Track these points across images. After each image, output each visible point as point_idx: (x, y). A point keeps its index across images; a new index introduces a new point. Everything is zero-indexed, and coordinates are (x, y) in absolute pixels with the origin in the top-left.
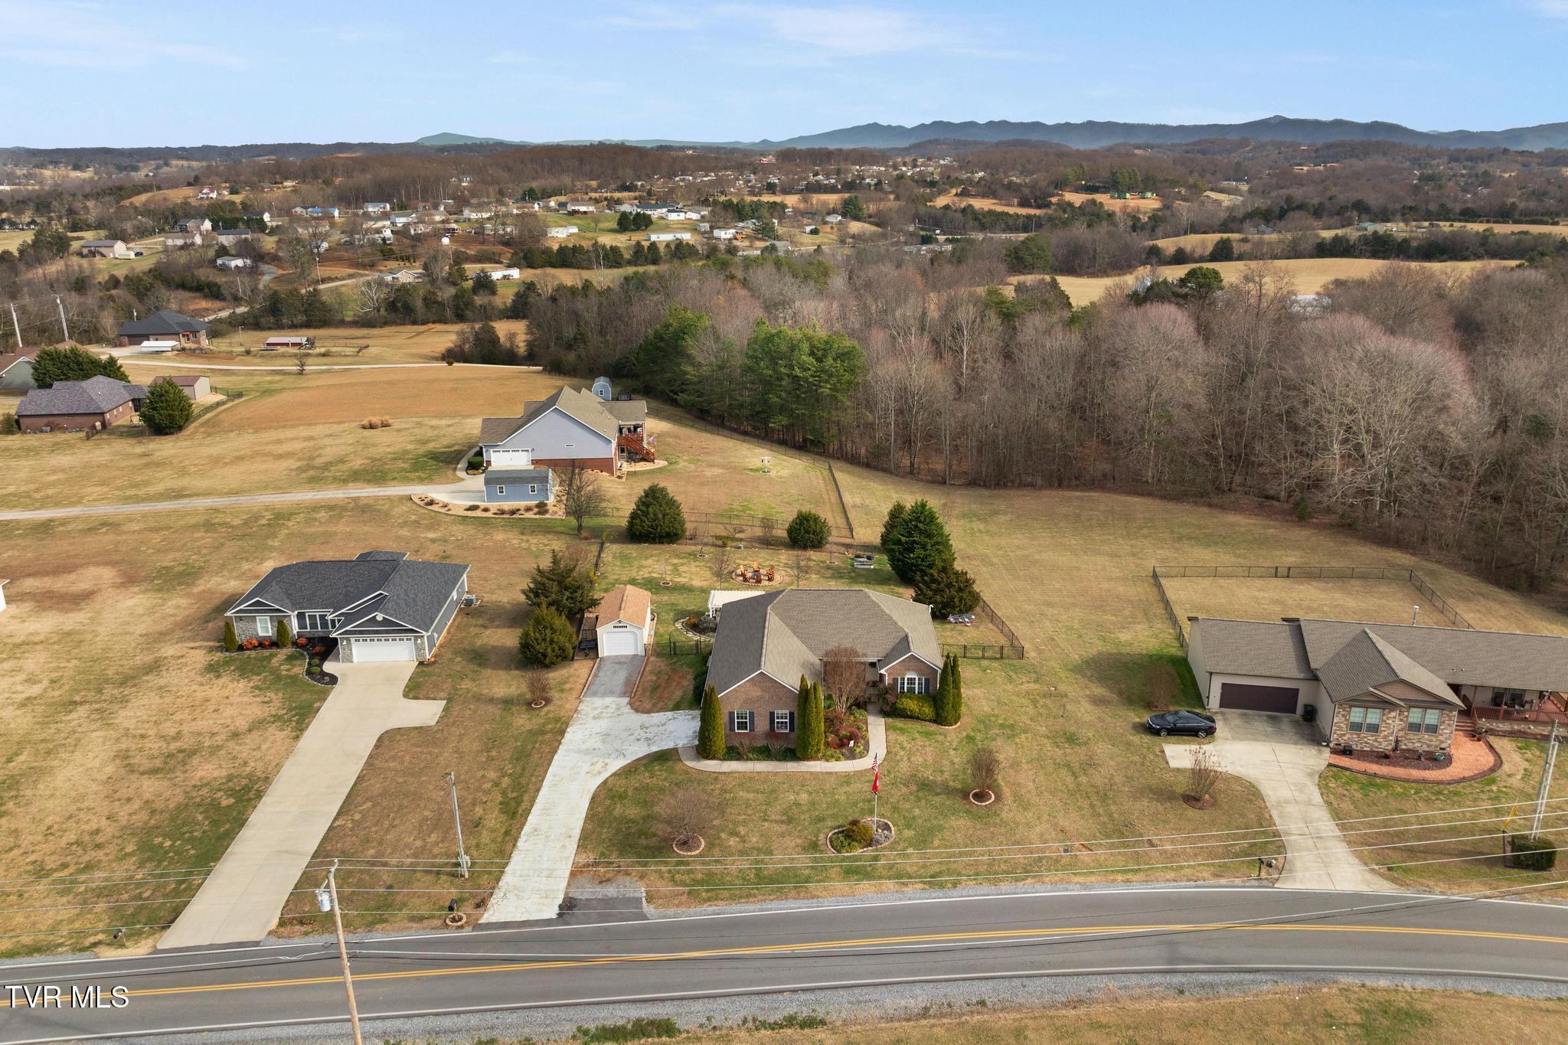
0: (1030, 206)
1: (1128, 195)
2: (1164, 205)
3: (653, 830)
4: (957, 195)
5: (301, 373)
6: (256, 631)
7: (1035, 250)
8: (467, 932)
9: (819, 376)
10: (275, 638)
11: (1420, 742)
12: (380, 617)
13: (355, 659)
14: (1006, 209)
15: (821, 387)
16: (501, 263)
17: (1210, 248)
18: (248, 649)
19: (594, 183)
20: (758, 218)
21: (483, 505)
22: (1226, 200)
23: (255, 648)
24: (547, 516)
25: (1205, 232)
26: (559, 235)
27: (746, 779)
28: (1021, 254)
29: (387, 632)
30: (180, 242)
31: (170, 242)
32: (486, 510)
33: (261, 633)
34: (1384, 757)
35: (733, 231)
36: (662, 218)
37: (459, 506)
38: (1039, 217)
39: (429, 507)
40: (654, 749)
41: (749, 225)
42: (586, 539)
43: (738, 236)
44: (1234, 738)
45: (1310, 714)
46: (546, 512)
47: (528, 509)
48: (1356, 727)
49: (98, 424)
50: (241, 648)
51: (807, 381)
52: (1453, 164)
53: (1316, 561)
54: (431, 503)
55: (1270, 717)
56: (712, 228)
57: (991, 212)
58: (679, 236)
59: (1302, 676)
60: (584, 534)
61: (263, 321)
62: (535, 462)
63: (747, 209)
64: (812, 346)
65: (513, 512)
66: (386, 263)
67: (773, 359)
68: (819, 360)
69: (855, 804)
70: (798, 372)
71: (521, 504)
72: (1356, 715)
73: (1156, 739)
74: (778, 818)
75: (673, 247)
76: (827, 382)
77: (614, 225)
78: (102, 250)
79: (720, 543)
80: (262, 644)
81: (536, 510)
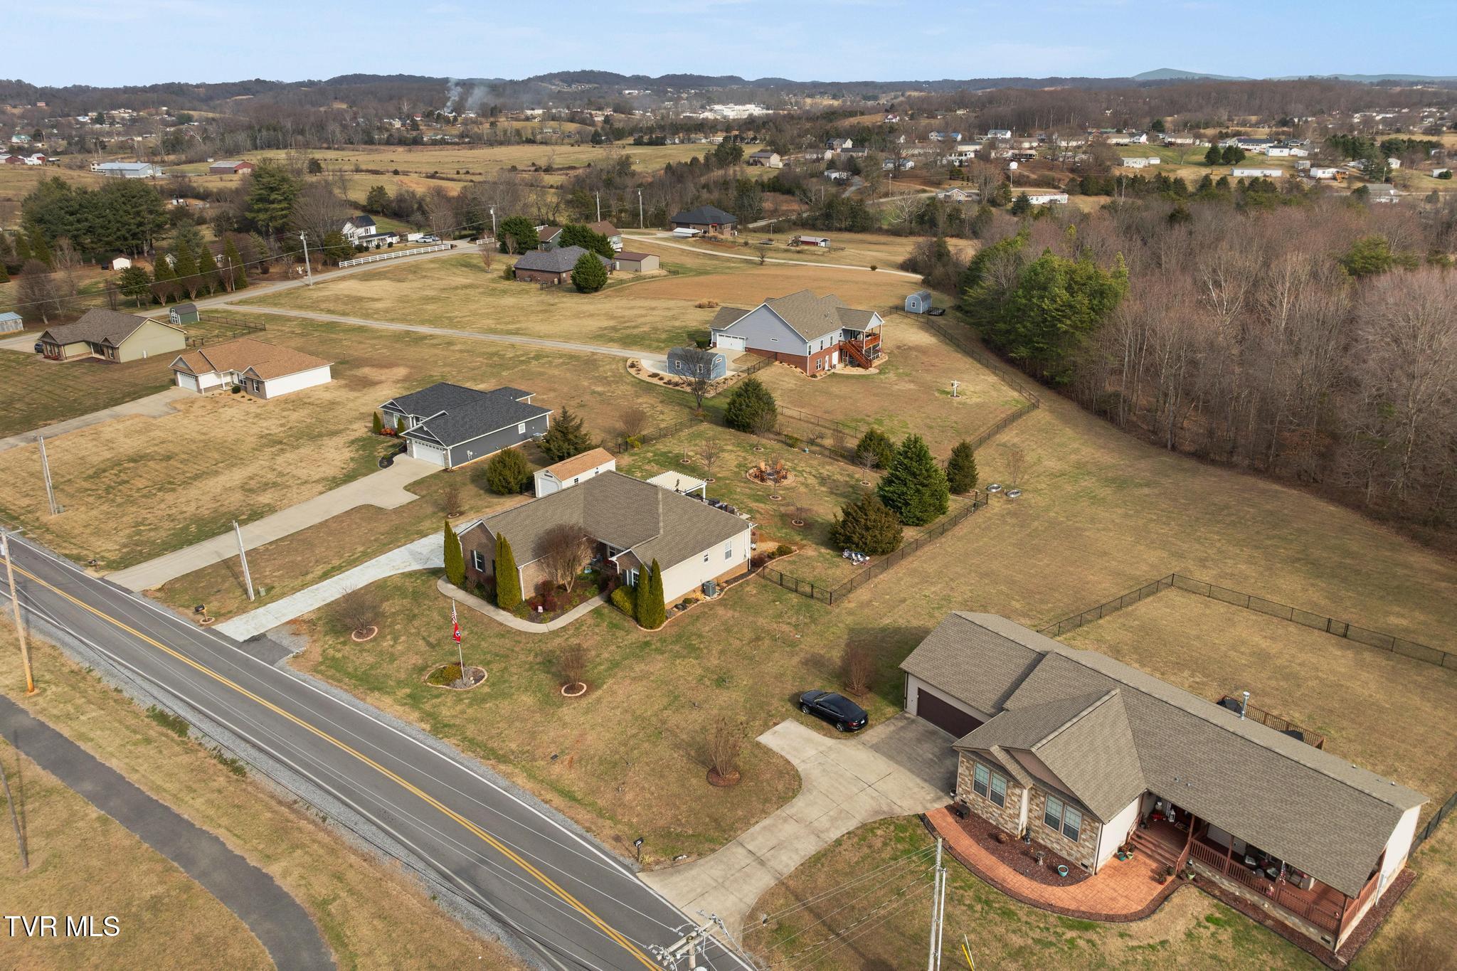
5: (762, 263)
6: (393, 423)
10: (397, 431)
12: (425, 428)
16: (1059, 188)
19: (1254, 119)
21: (663, 374)
26: (1135, 166)
29: (428, 440)
30: (815, 156)
31: (808, 157)
32: (661, 379)
33: (395, 425)
35: (1333, 170)
36: (1263, 154)
37: (647, 372)
39: (629, 369)
41: (1359, 165)
43: (1339, 176)
49: (556, 280)
54: (634, 366)
56: (1312, 166)
58: (1267, 172)
60: (700, 412)
61: (819, 223)
65: (678, 384)
66: (951, 182)
75: (1247, 183)
77: (1202, 158)
78: (762, 160)
79: (790, 442)
80: (391, 433)
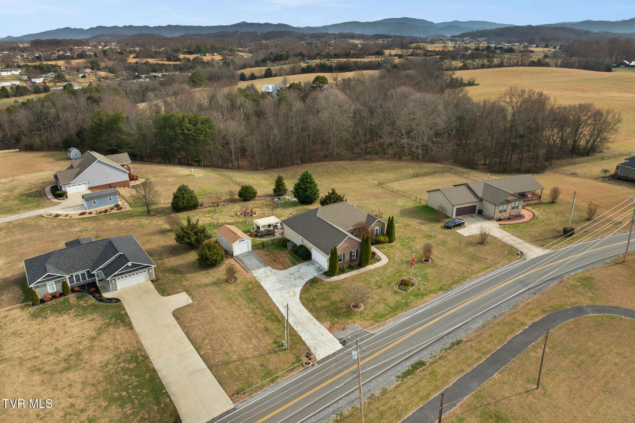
0: (172, 61)
1: (207, 55)
2: (223, 58)
3: (339, 306)
4: (134, 58)
6: (47, 290)
7: (199, 78)
8: (317, 366)
9: (197, 132)
10: (61, 292)
11: (515, 212)
12: (130, 264)
13: (118, 288)
14: (163, 62)
15: (199, 137)
17: (264, 73)
18: (48, 301)
20: (54, 72)
21: (88, 211)
22: (245, 55)
23: (51, 299)
24: (123, 210)
25: (251, 67)
27: (353, 278)
28: (194, 79)
29: (135, 270)
32: (90, 213)
33: (50, 291)
34: (509, 219)
35: (42, 79)
37: (74, 214)
38: (179, 65)
39: (57, 218)
40: (307, 280)
41: (51, 75)
42: (154, 215)
43: (46, 81)
44: (470, 224)
45: (480, 213)
46: (122, 208)
47: (112, 209)
48: (501, 212)
50: (42, 301)
51: (191, 134)
52: (312, 39)
53: (418, 170)
54: (57, 216)
55: (470, 216)
56: (29, 78)
57: (157, 64)
58: (14, 83)
59: (477, 200)
60: (152, 213)
62: (90, 188)
63: (45, 68)
64: (189, 120)
65: (106, 211)
67: (172, 127)
68: (195, 125)
69: (395, 275)
70: (186, 131)
71: (107, 207)
72: (501, 208)
73: (451, 230)
74: (376, 287)
75: (14, 88)
76: (201, 134)
79: (216, 205)
80: (54, 296)
81: (116, 209)
